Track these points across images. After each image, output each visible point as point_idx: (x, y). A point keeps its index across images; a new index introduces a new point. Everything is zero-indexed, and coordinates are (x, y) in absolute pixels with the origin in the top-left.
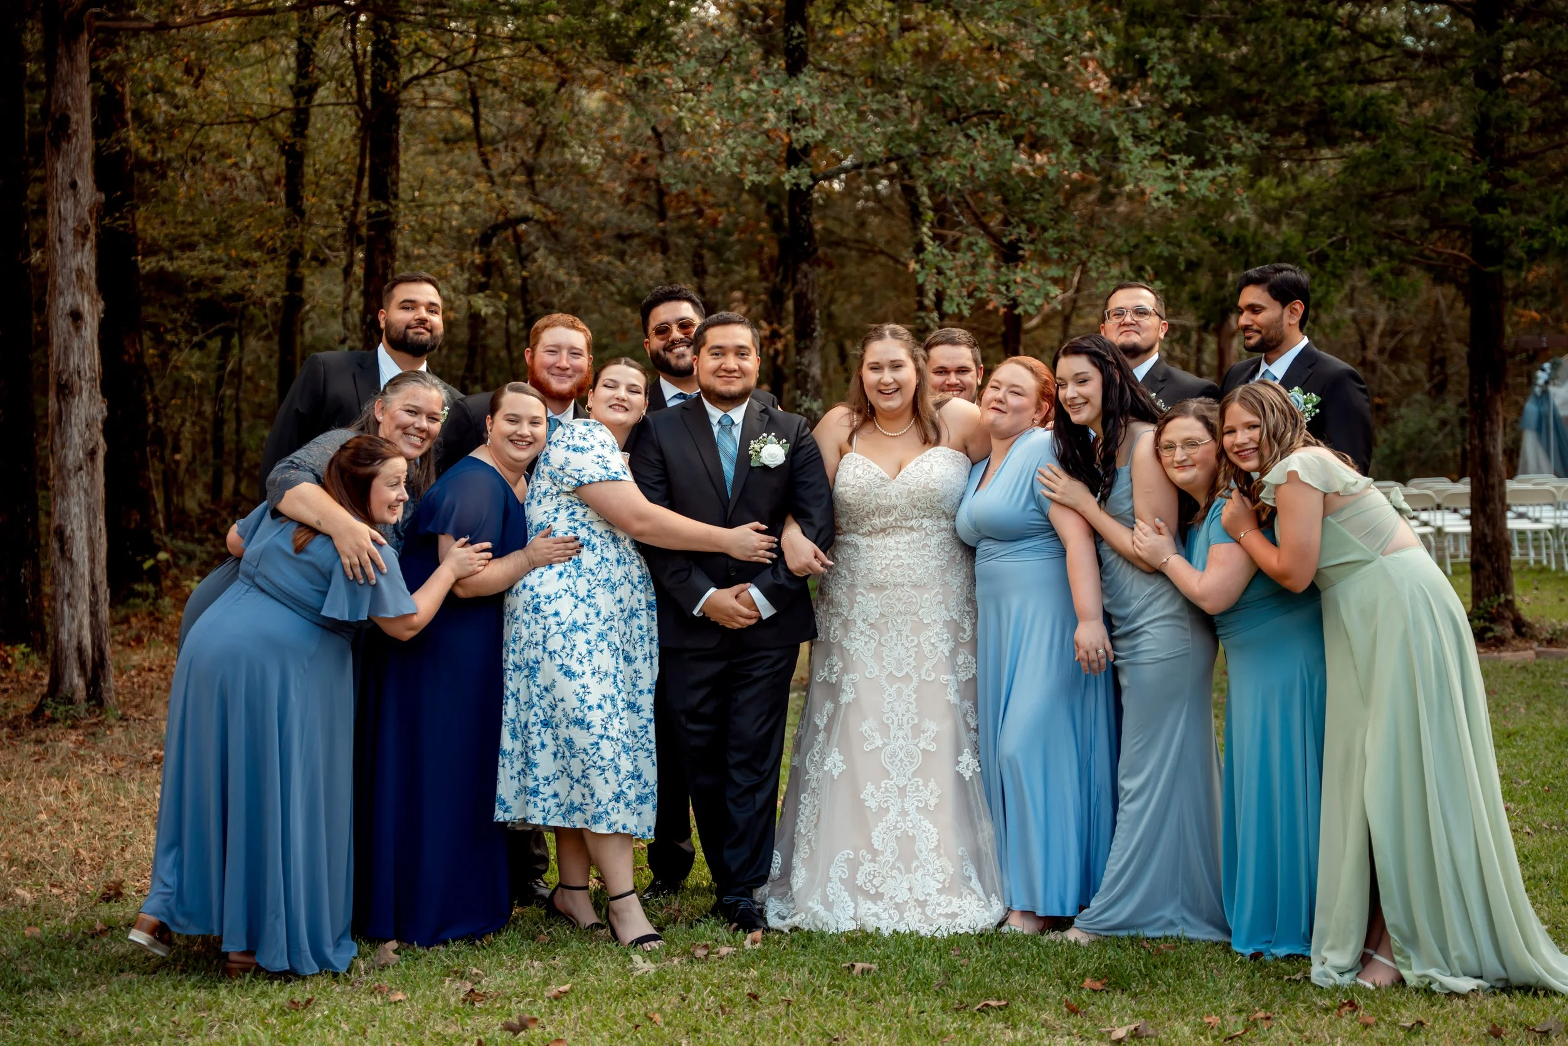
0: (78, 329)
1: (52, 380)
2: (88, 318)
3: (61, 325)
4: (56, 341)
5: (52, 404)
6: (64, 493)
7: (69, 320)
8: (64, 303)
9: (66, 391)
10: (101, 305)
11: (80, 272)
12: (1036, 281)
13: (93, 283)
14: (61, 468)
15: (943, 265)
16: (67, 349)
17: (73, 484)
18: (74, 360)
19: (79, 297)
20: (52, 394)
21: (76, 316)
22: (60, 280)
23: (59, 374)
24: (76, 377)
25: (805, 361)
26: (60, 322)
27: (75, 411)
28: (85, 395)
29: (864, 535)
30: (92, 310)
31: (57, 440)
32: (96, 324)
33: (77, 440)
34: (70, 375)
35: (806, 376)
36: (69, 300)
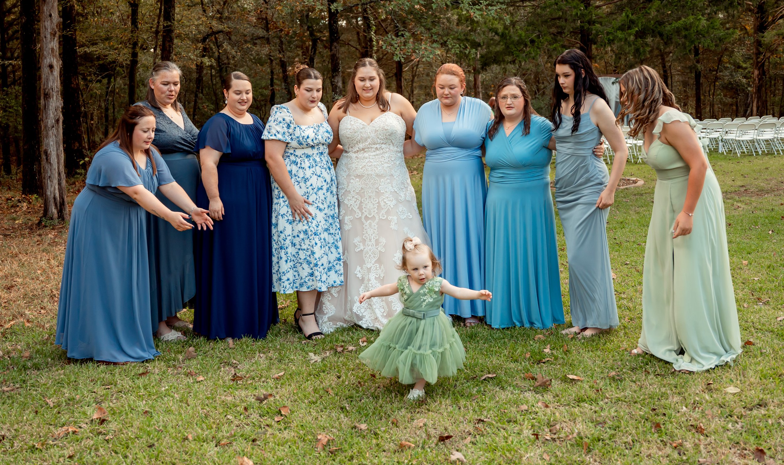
0: (52, 72)
1: (42, 92)
2: (55, 67)
3: (45, 70)
4: (43, 77)
5: (42, 101)
6: (47, 136)
7: (48, 68)
8: (46, 62)
9: (47, 96)
10: (61, 62)
11: (52, 49)
12: (430, 48)
13: (58, 54)
14: (46, 126)
15: (393, 42)
16: (48, 80)
17: (50, 133)
18: (50, 84)
19: (52, 59)
20: (42, 98)
21: (51, 67)
22: (45, 53)
23: (45, 90)
24: (51, 91)
25: (336, 81)
26: (45, 69)
27: (51, 104)
28: (55, 98)
29: (355, 152)
30: (57, 64)
31: (44, 116)
32: (59, 70)
33: (52, 115)
34: (49, 90)
35: (336, 86)
36: (48, 60)
